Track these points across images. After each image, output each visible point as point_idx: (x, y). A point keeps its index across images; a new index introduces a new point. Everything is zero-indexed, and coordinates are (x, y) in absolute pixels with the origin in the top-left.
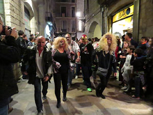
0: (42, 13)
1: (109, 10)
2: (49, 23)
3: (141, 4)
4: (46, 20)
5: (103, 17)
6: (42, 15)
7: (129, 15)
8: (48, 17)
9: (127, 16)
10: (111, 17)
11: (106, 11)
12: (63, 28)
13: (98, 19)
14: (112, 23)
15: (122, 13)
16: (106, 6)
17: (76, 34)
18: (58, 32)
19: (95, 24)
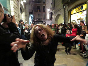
1: (69, 7)
2: (31, 15)
5: (65, 12)
7: (83, 10)
8: (31, 12)
9: (81, 10)
11: (67, 8)
12: (38, 18)
13: (62, 12)
14: (71, 15)
15: (77, 9)
16: (67, 5)
17: (46, 21)
18: (35, 20)
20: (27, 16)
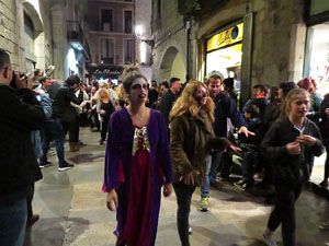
0: (61, 23)
1: (200, 27)
2: (76, 45)
4: (68, 38)
5: (189, 40)
6: (59, 26)
7: (237, 40)
8: (74, 32)
9: (233, 41)
10: (204, 41)
11: (194, 29)
12: (105, 56)
14: (206, 52)
15: (224, 34)
18: (93, 64)
19: (172, 51)
20: (58, 46)
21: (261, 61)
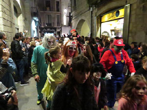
0: (28, 8)
1: (98, 10)
2: (35, 18)
3: (132, 9)
4: (32, 15)
5: (92, 17)
6: (28, 10)
8: (34, 12)
9: (117, 18)
10: (100, 18)
11: (95, 11)
12: (47, 22)
13: (87, 17)
14: (101, 23)
15: (111, 14)
16: (95, 6)
17: (61, 28)
18: (42, 26)
20: (28, 19)
21: (134, 29)
